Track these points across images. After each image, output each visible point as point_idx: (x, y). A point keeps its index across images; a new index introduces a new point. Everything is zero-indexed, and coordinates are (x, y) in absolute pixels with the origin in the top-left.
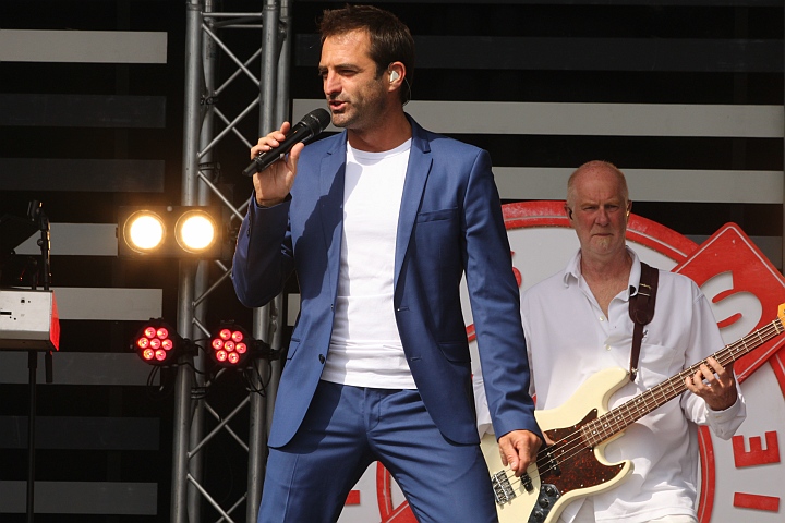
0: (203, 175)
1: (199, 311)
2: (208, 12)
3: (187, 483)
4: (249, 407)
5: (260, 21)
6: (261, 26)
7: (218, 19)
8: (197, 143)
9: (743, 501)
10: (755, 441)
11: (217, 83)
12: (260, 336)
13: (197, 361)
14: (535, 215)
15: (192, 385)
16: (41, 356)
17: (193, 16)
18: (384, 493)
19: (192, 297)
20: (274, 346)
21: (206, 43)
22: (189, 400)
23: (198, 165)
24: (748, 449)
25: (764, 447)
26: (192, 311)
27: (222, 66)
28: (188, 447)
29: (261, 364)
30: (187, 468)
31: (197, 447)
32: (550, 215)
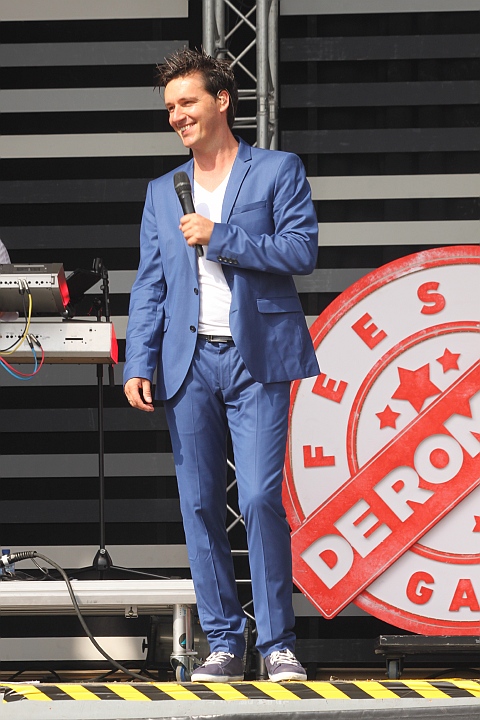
5: (255, 123)
6: (255, 126)
16: (106, 368)
18: (352, 457)
32: (464, 256)
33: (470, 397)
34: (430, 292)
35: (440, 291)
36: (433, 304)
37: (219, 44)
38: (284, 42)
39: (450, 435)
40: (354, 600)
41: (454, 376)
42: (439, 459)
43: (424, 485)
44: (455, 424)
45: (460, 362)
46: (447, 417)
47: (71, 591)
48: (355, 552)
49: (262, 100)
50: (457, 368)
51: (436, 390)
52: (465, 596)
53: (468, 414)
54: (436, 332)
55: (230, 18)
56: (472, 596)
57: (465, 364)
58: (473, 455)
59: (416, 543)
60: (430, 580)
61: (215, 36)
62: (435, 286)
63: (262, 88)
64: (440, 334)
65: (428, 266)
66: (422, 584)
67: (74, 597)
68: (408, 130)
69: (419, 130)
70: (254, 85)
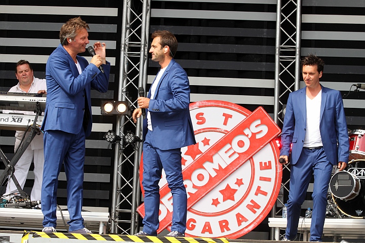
0: (124, 94)
1: (122, 129)
2: (126, 52)
3: (118, 173)
4: (134, 154)
5: (139, 55)
7: (129, 54)
8: (122, 86)
9: (262, 179)
10: (265, 163)
11: (128, 70)
12: (138, 135)
13: (121, 142)
14: (209, 104)
15: (120, 149)
17: (122, 53)
19: (120, 126)
20: (141, 139)
21: (125, 60)
22: (119, 153)
23: (122, 91)
24: (263, 165)
25: (268, 165)
26: (120, 129)
27: (130, 66)
28: (118, 164)
29: (138, 143)
30: (118, 170)
31: (120, 164)
32: (213, 104)
33: (213, 155)
34: (200, 116)
35: (204, 116)
36: (201, 121)
37: (128, 26)
38: (151, 26)
39: (205, 169)
40: (166, 228)
41: (207, 147)
42: (201, 177)
43: (194, 187)
44: (207, 165)
45: (210, 143)
46: (204, 162)
47: (62, 215)
48: (168, 210)
49: (143, 46)
50: (209, 144)
51: (200, 152)
52: (207, 228)
53: (212, 161)
54: (202, 131)
55: (133, 17)
56: (210, 228)
57: (212, 143)
58: (213, 177)
59: (190, 208)
60: (195, 221)
61: (127, 23)
62: (202, 114)
63: (143, 42)
64: (203, 132)
65: (200, 107)
66: (192, 223)
67: (63, 217)
68: (195, 61)
69: (199, 61)
70: (140, 41)
